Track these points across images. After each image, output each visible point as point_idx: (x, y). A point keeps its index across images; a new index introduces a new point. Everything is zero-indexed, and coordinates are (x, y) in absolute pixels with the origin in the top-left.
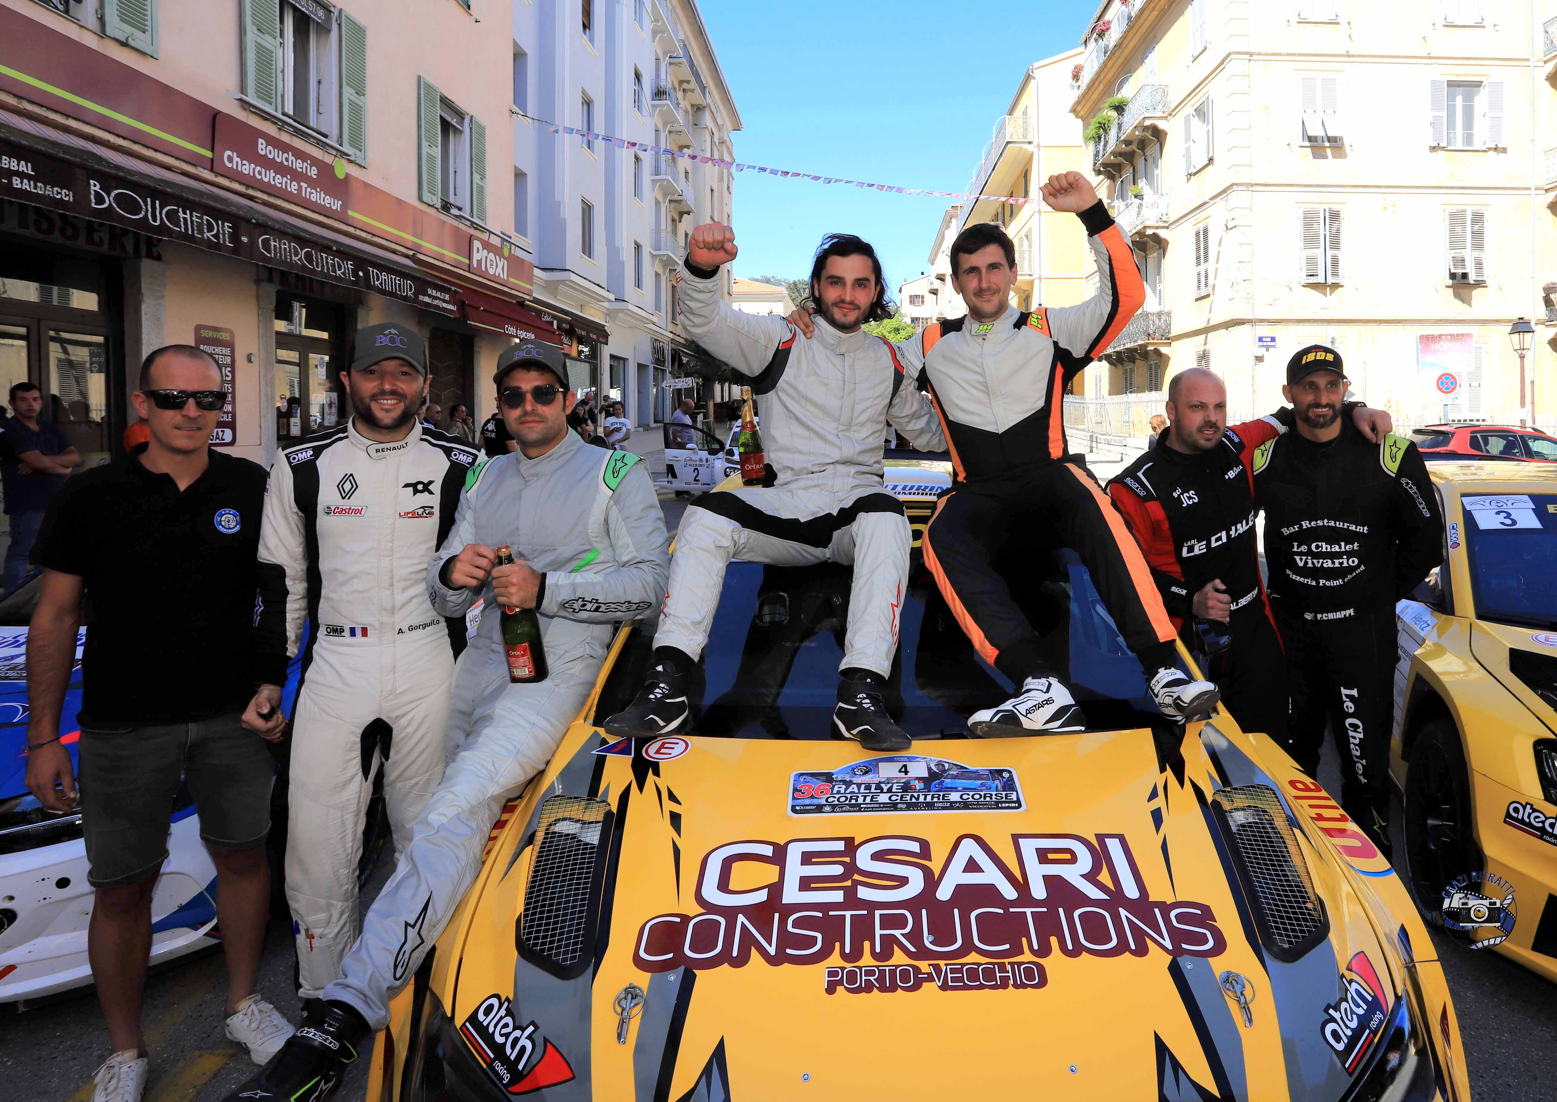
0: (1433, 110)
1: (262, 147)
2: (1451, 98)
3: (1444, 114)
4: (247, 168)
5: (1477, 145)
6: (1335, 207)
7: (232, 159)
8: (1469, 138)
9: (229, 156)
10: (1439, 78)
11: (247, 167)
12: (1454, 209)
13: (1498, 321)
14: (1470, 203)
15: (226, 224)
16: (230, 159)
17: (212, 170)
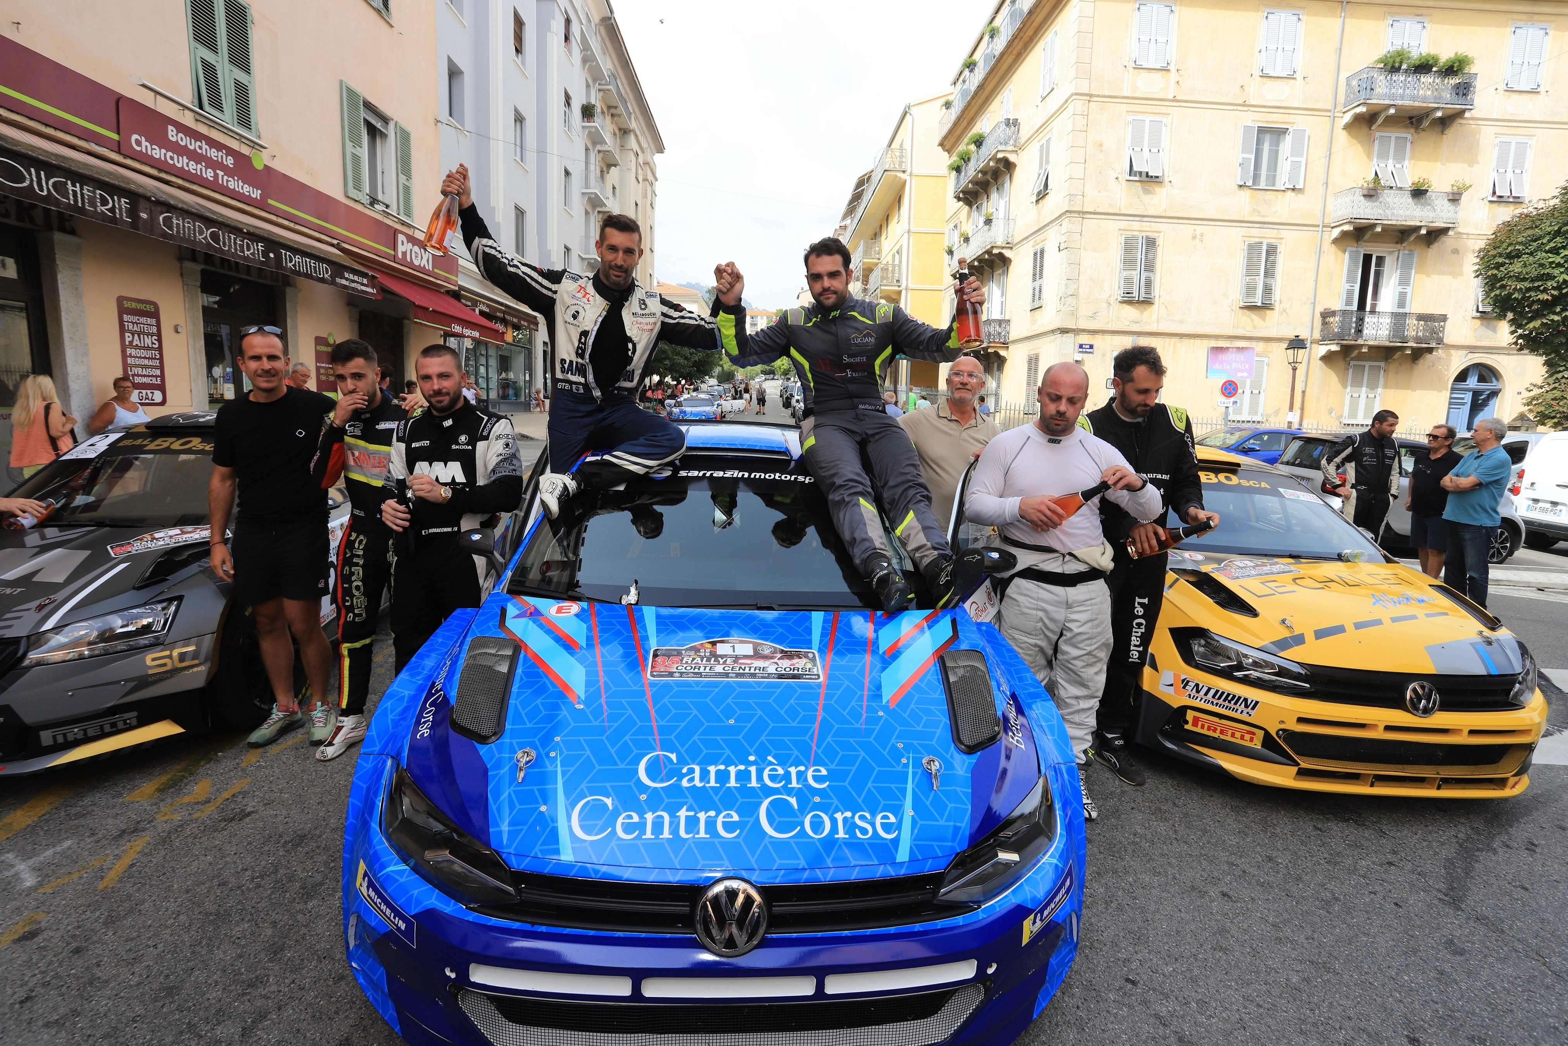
0: (1242, 152)
1: (172, 133)
2: (1259, 142)
3: (1253, 157)
4: (157, 153)
5: (1279, 186)
6: (1152, 235)
7: (140, 143)
8: (1272, 179)
9: (137, 140)
10: (1250, 124)
11: (158, 151)
12: (1253, 241)
13: (1280, 340)
14: (1267, 236)
15: (123, 200)
16: (138, 143)
17: (119, 152)
